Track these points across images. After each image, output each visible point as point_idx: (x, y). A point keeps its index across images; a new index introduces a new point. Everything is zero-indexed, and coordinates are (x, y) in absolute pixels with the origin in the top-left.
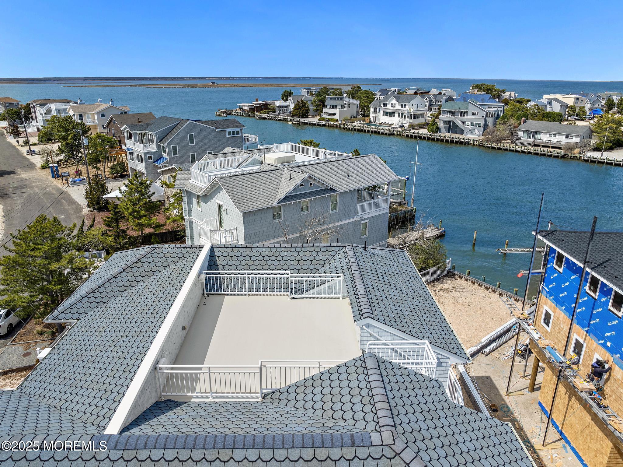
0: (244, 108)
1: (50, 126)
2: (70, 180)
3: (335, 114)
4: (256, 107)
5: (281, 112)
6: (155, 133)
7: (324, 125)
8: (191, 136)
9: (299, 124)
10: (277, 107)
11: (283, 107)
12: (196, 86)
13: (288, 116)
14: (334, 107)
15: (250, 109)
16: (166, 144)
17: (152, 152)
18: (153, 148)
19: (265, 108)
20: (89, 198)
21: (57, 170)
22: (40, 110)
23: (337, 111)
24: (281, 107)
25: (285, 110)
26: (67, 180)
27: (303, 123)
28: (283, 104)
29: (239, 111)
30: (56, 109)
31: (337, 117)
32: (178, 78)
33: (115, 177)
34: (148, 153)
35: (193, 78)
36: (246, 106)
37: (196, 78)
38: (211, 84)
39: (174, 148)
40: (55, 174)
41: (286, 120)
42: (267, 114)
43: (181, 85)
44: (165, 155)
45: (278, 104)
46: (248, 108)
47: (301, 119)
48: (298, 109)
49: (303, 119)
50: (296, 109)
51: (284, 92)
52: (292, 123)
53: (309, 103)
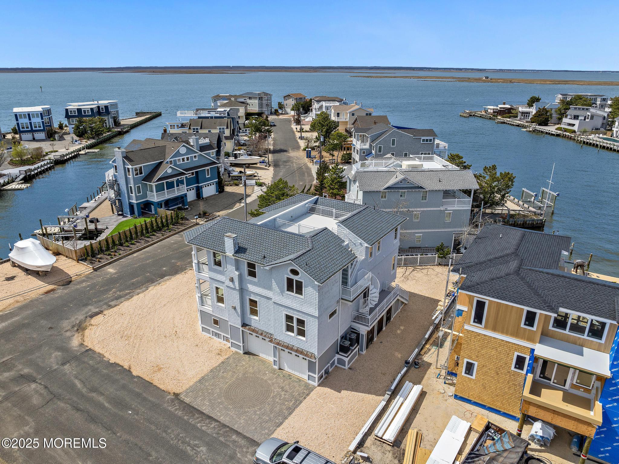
0: (489, 111)
1: (318, 119)
2: (315, 161)
3: (574, 125)
4: (500, 110)
5: (522, 117)
6: (370, 136)
7: (558, 135)
8: (394, 141)
9: (535, 131)
10: (520, 112)
11: (525, 113)
12: (469, 80)
13: (527, 122)
14: (576, 117)
15: (494, 112)
16: (375, 145)
17: (365, 149)
18: (367, 146)
19: (509, 112)
20: (318, 174)
21: (310, 153)
22: (315, 106)
23: (577, 122)
24: (523, 113)
25: (527, 115)
26: (313, 161)
27: (538, 130)
28: (527, 110)
29: (483, 113)
30: (325, 106)
31: (576, 128)
32: (457, 69)
33: (344, 162)
34: (363, 149)
35: (472, 69)
36: (491, 108)
37: (475, 69)
38: (484, 78)
39: (380, 148)
40: (309, 156)
41: (524, 127)
42: (509, 118)
43: (453, 78)
44: (373, 152)
45: (521, 109)
46: (492, 111)
47: (537, 127)
48: (537, 117)
49: (540, 127)
50: (535, 117)
51: (531, 98)
52: (526, 130)
53: (553, 112)
